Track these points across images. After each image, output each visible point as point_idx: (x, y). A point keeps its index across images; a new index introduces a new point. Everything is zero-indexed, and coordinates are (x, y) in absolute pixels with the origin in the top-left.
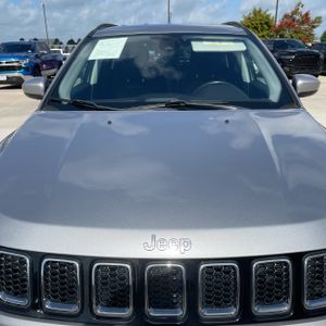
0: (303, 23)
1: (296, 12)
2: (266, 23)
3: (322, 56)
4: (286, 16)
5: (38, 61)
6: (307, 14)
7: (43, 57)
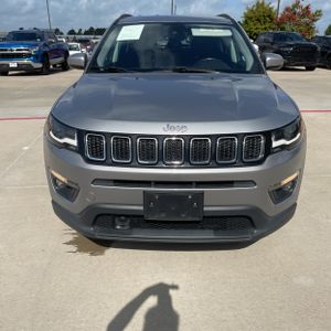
0: (303, 16)
1: (297, 5)
2: (269, 16)
3: (319, 49)
4: (287, 9)
5: (47, 49)
6: (307, 8)
7: (51, 46)
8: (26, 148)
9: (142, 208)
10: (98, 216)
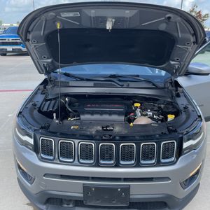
8: (10, 115)
9: (82, 195)
10: (49, 199)
